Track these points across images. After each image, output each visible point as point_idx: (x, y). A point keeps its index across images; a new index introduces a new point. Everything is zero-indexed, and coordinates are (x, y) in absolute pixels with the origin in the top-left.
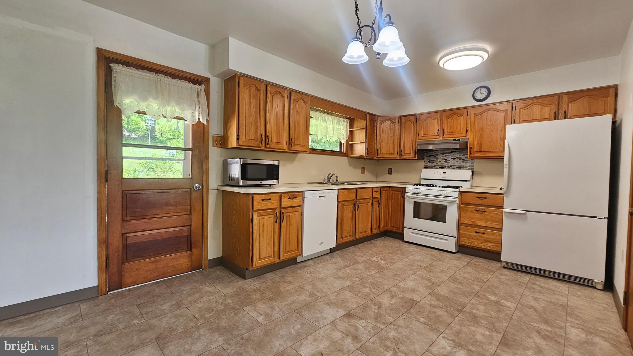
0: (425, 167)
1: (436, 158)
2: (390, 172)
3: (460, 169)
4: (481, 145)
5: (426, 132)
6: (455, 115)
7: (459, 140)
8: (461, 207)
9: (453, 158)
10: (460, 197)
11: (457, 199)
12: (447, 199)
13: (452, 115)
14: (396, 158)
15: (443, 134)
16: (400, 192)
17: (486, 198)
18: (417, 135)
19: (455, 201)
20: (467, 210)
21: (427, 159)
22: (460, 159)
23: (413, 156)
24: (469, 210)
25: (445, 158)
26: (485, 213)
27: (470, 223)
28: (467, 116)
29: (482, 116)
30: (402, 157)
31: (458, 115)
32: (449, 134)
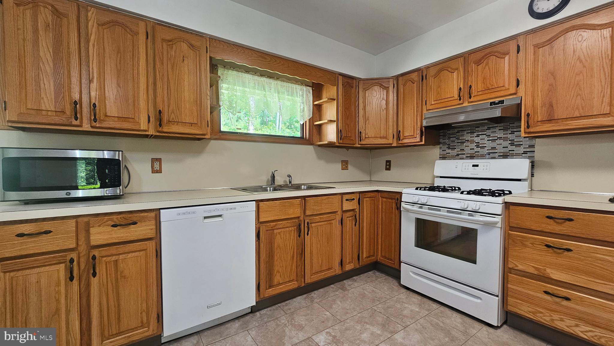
0: (441, 156)
1: (460, 141)
2: (388, 166)
3: (507, 158)
4: (551, 106)
5: (439, 95)
6: (492, 57)
7: (502, 102)
8: (509, 234)
9: (491, 139)
10: (507, 214)
11: (498, 219)
12: (478, 217)
13: (486, 57)
14: (392, 144)
15: (470, 95)
16: (393, 201)
17: (571, 220)
18: (424, 103)
19: (496, 223)
20: (522, 243)
21: (444, 144)
22: (505, 139)
23: (418, 139)
24: (528, 243)
25: (477, 139)
26: (569, 254)
27: (532, 270)
28: (518, 52)
29: (552, 48)
30: (400, 142)
31: (499, 55)
32: (481, 93)
